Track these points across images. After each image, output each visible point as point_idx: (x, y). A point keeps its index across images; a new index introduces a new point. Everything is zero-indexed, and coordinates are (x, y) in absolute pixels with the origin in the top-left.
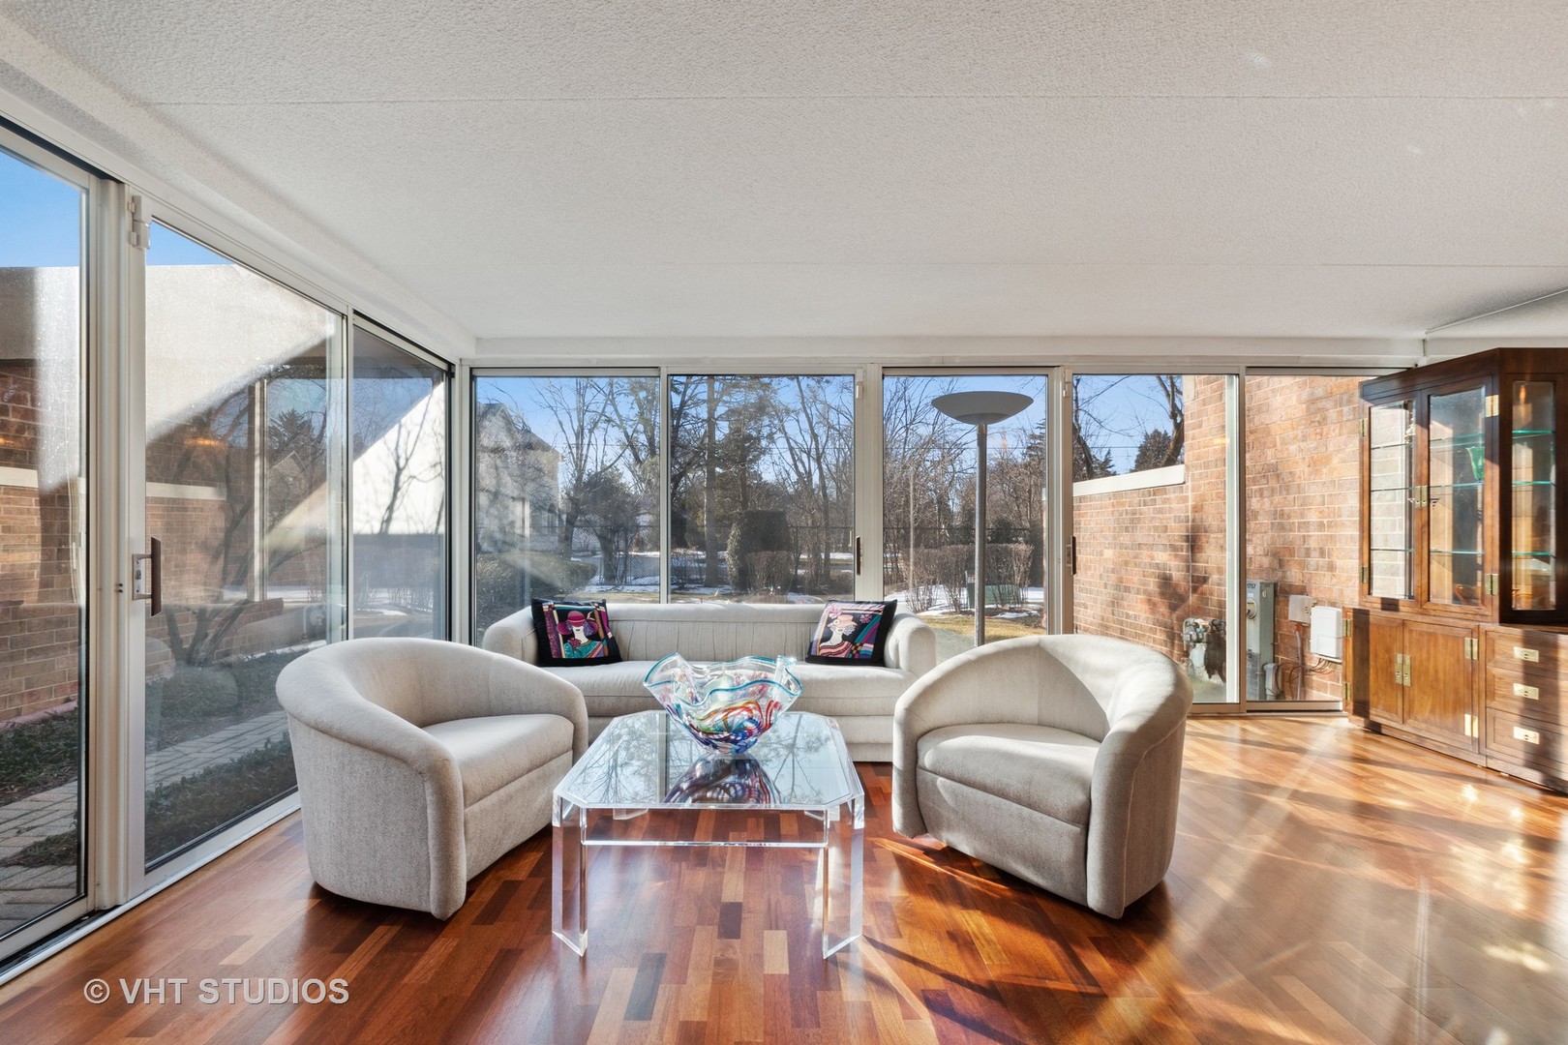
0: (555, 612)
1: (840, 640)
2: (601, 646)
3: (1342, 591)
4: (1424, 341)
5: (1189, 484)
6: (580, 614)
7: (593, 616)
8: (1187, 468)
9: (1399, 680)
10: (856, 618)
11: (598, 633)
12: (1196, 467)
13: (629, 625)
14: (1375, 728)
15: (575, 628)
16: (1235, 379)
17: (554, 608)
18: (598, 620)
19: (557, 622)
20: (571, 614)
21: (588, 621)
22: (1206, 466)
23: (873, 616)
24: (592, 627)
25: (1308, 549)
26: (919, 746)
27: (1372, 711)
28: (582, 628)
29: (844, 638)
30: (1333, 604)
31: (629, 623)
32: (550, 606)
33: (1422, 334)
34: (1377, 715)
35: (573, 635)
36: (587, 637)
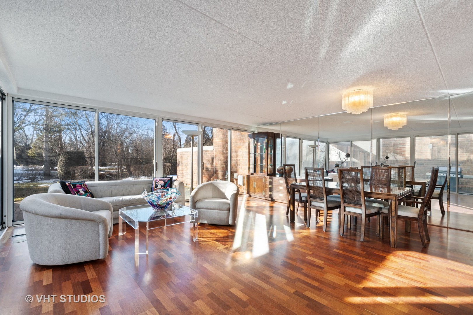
0: (71, 185)
1: (161, 187)
2: (89, 194)
3: (243, 172)
4: (256, 127)
5: (214, 150)
6: (80, 185)
7: (83, 185)
8: (214, 146)
9: (254, 187)
10: (164, 181)
11: (87, 190)
12: (216, 146)
13: (94, 188)
14: (250, 196)
15: (79, 190)
16: (230, 130)
17: (71, 184)
18: (85, 187)
19: (73, 188)
20: (77, 185)
21: (83, 187)
22: (218, 146)
23: (168, 180)
24: (84, 189)
25: (237, 164)
26: (196, 204)
27: (250, 193)
28: (81, 189)
29: (162, 186)
30: (241, 175)
31: (93, 187)
32: (69, 183)
33: (256, 126)
34: (251, 193)
35: (79, 192)
36: (84, 192)
